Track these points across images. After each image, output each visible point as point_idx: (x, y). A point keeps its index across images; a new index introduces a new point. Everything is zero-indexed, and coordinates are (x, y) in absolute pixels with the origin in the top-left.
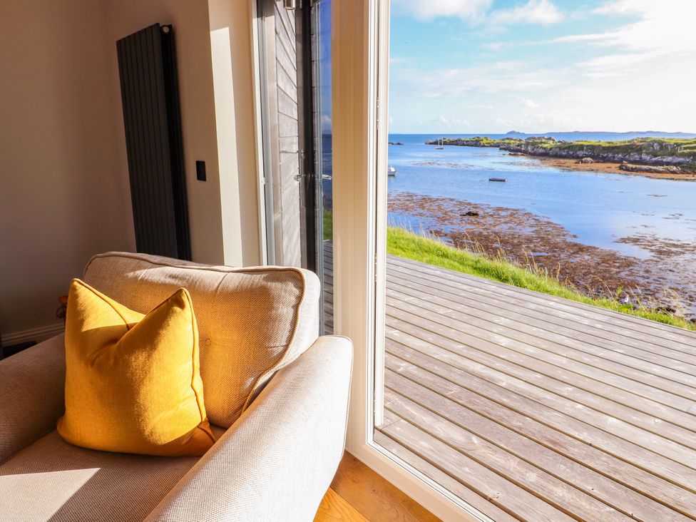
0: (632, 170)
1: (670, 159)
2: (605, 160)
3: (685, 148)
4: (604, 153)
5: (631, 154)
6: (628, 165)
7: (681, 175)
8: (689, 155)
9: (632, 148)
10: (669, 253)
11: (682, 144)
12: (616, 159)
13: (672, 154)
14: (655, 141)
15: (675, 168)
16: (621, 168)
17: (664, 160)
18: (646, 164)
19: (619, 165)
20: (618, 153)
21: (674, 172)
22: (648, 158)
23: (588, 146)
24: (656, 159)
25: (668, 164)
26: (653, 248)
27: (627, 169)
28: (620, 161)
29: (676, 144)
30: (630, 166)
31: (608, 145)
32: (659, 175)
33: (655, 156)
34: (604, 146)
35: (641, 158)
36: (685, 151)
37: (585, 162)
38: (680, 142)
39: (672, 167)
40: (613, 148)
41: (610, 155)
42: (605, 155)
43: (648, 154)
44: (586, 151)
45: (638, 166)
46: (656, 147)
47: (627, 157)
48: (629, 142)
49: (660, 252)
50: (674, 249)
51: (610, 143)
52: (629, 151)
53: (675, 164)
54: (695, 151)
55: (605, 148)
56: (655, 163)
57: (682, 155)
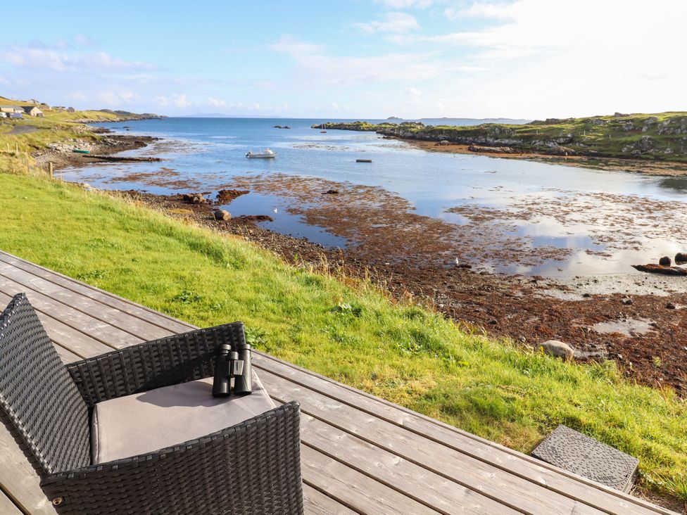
0: (476, 151)
1: (507, 141)
2: (459, 142)
3: (517, 132)
5: (479, 137)
7: (511, 154)
8: (520, 138)
9: (479, 132)
10: (482, 219)
11: (516, 129)
12: (466, 141)
13: (509, 137)
14: (496, 127)
15: (508, 149)
16: (469, 149)
17: (503, 142)
18: (488, 146)
19: (469, 146)
20: (469, 136)
21: (507, 152)
22: (491, 140)
23: (446, 130)
24: (497, 141)
25: (505, 145)
26: (472, 215)
27: (474, 150)
28: (470, 144)
29: (511, 128)
30: (476, 147)
31: (461, 129)
32: (496, 155)
33: (497, 139)
34: (458, 130)
35: (485, 141)
36: (517, 135)
37: (444, 144)
38: (514, 127)
39: (506, 148)
40: (467, 132)
41: (464, 138)
42: (460, 138)
43: (491, 137)
44: (445, 134)
45: (482, 147)
46: (497, 131)
47: (476, 139)
48: (478, 126)
49: (476, 219)
50: (487, 216)
51: (463, 127)
52: (478, 134)
53: (510, 146)
54: (526, 134)
55: (459, 132)
56: (497, 145)
57: (516, 138)
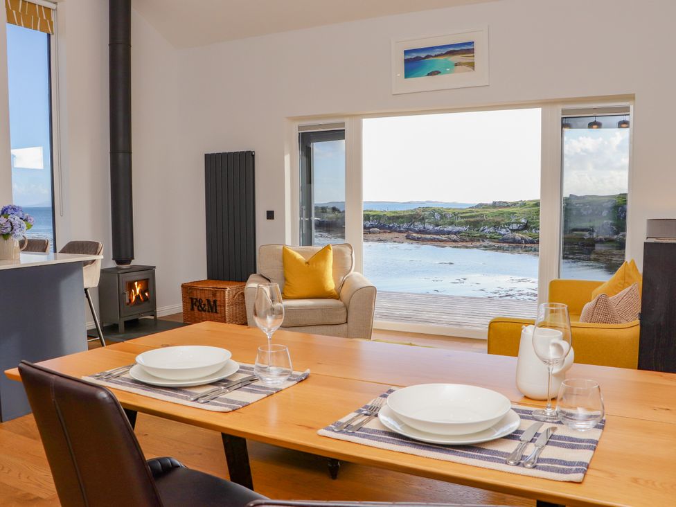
0: (418, 240)
1: (450, 228)
2: (391, 230)
3: (462, 218)
4: (390, 223)
5: (416, 224)
6: (414, 235)
7: (461, 243)
8: (466, 223)
9: (415, 218)
11: (459, 213)
12: (402, 229)
13: (452, 224)
14: (435, 211)
15: (454, 237)
16: (408, 238)
17: (445, 229)
18: (430, 233)
19: (406, 234)
20: (403, 223)
21: (455, 241)
22: (430, 227)
23: (374, 216)
24: (438, 228)
25: (449, 233)
27: (414, 239)
28: (406, 231)
29: (454, 213)
30: (415, 235)
31: (392, 214)
32: (442, 244)
33: (437, 226)
34: (389, 215)
35: (424, 228)
36: (462, 220)
37: (374, 233)
38: (457, 212)
39: (453, 236)
40: (398, 218)
41: (396, 225)
42: (391, 225)
43: (430, 223)
44: (372, 221)
45: (423, 236)
46: (437, 217)
47: (412, 227)
48: (412, 211)
51: (394, 212)
52: (413, 220)
53: (455, 233)
54: (472, 220)
55: (389, 218)
56: (438, 233)
57: (460, 224)
